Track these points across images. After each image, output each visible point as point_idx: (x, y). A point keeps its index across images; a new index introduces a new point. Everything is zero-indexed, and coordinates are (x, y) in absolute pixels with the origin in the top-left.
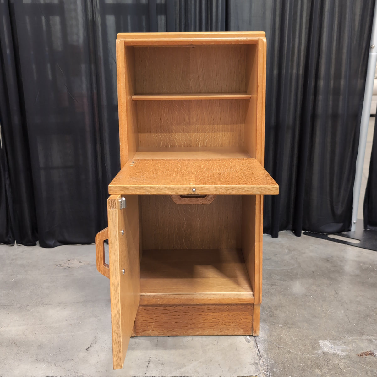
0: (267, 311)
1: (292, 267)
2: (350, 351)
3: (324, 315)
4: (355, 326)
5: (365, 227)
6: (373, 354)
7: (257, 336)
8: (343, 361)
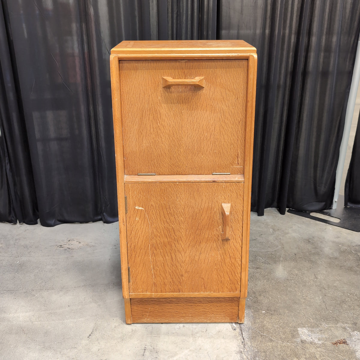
0: (251, 296)
1: (276, 249)
2: (325, 339)
3: (304, 301)
4: (331, 313)
5: (346, 204)
6: (346, 342)
7: (242, 323)
8: (319, 349)
